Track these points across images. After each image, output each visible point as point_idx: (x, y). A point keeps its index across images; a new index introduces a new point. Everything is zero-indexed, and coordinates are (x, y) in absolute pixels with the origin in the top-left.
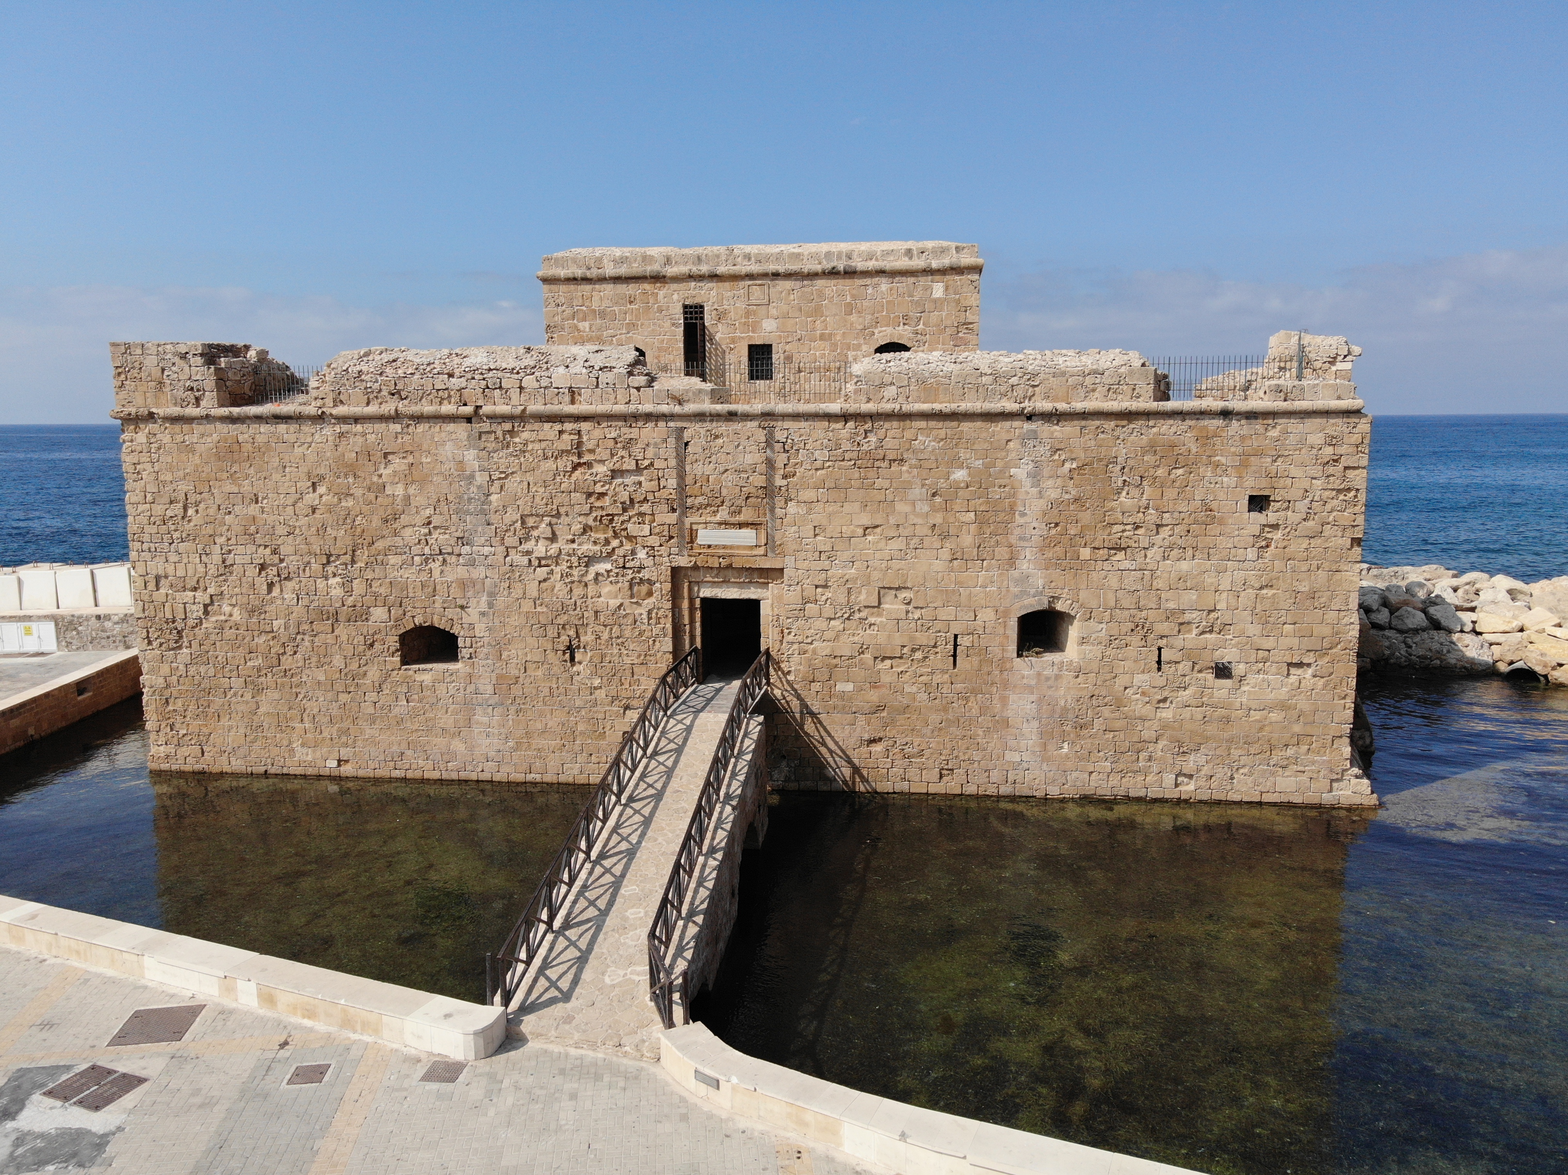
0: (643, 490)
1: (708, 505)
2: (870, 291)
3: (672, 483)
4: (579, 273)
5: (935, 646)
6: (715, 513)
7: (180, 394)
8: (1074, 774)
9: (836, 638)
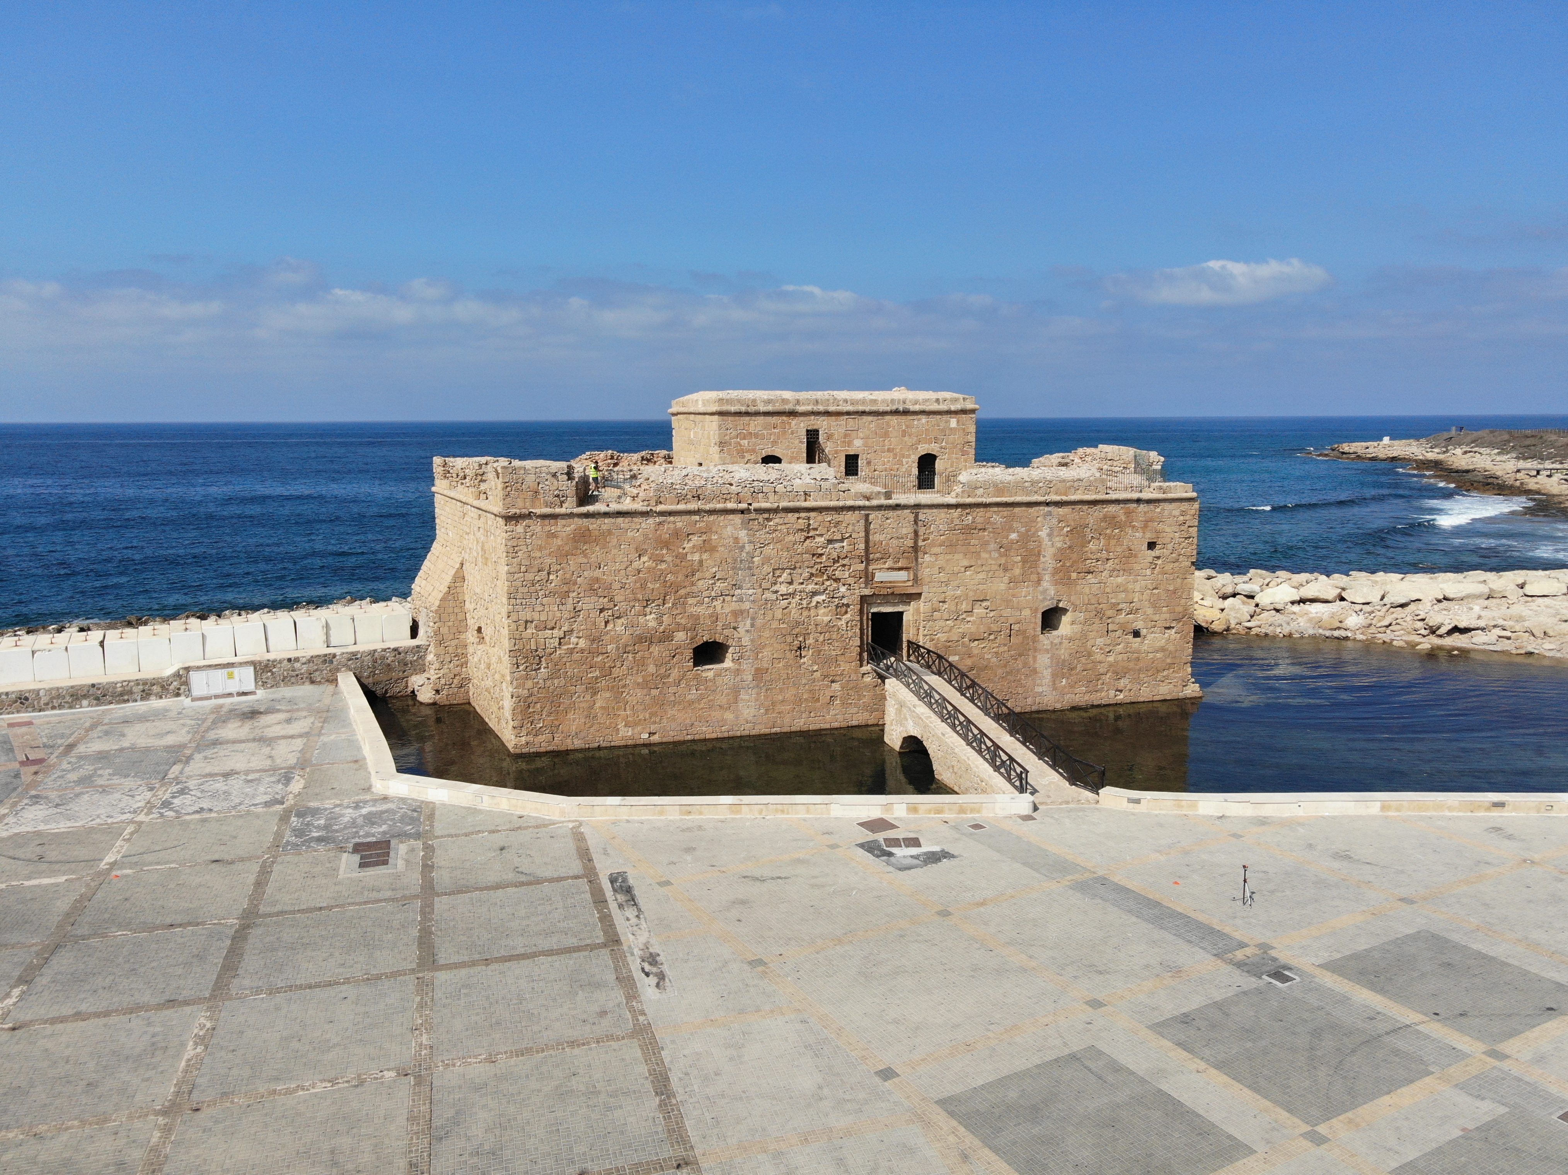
0: (845, 551)
1: (882, 558)
2: (916, 423)
3: (862, 546)
4: (743, 409)
5: (1000, 631)
6: (885, 562)
7: (550, 499)
8: (1068, 696)
9: (950, 631)
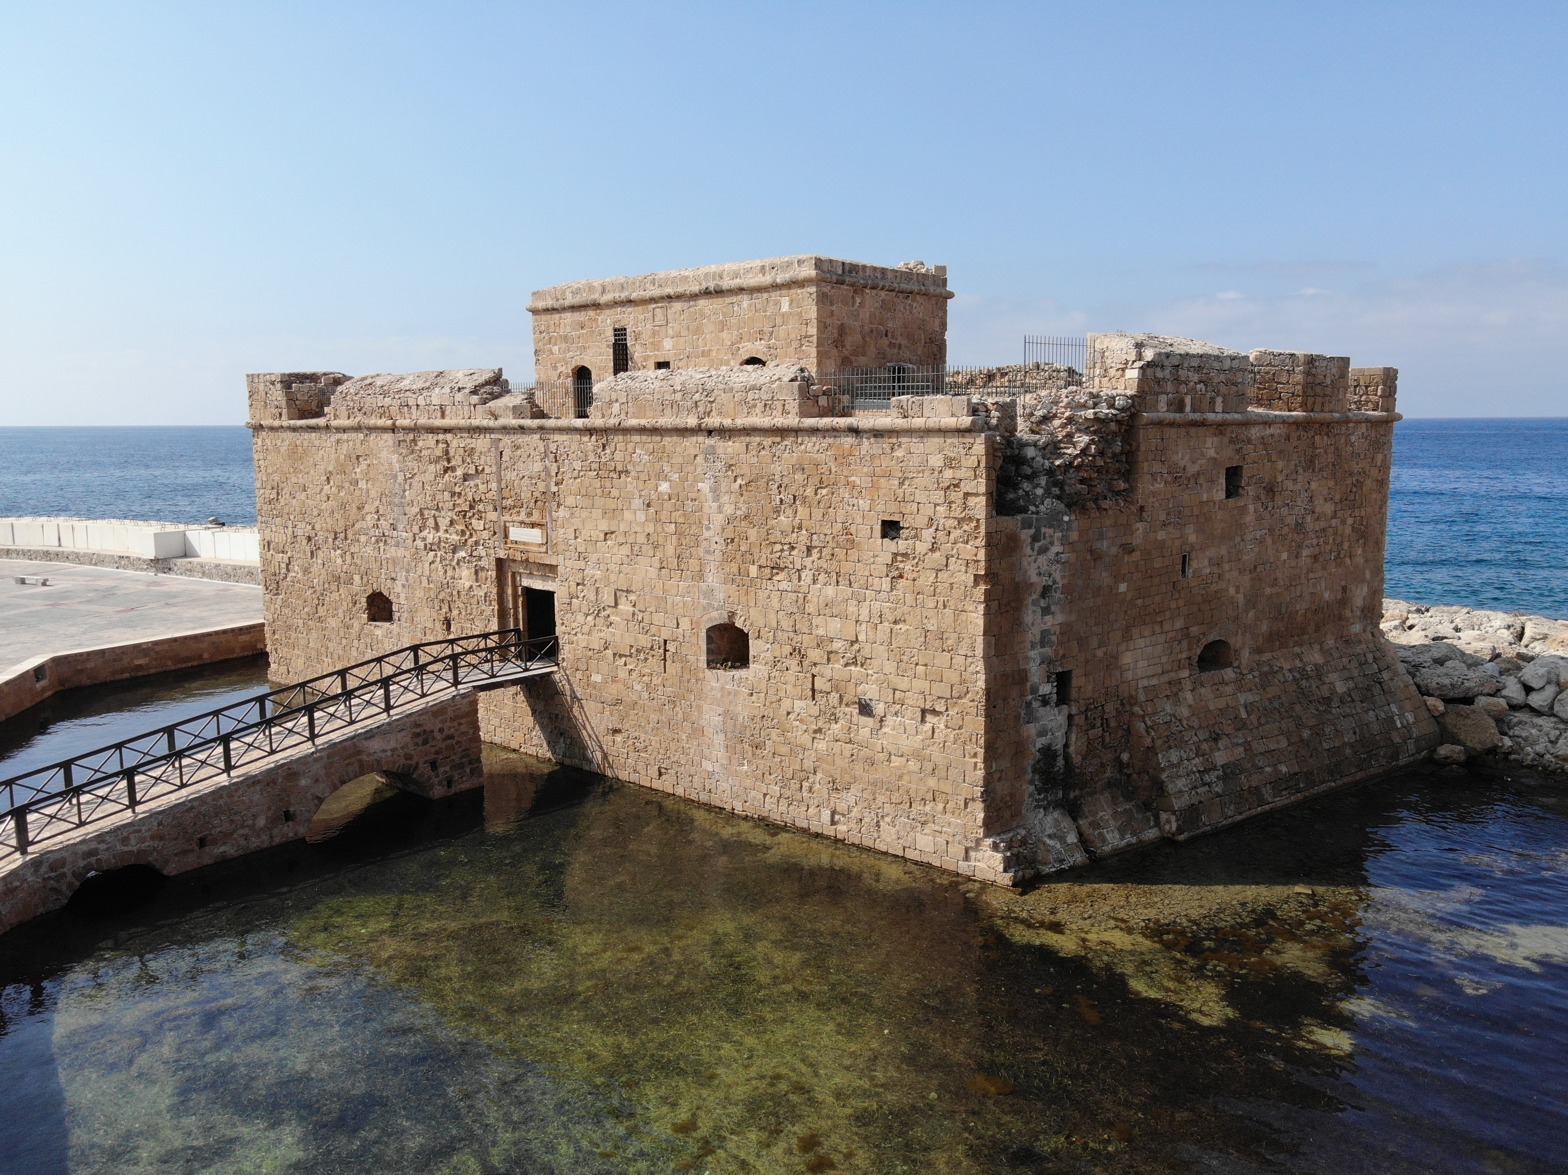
0: (480, 492)
1: (515, 506)
2: (735, 308)
3: (494, 486)
5: (652, 648)
6: (519, 512)
7: (273, 410)
8: (753, 793)
9: (589, 633)
